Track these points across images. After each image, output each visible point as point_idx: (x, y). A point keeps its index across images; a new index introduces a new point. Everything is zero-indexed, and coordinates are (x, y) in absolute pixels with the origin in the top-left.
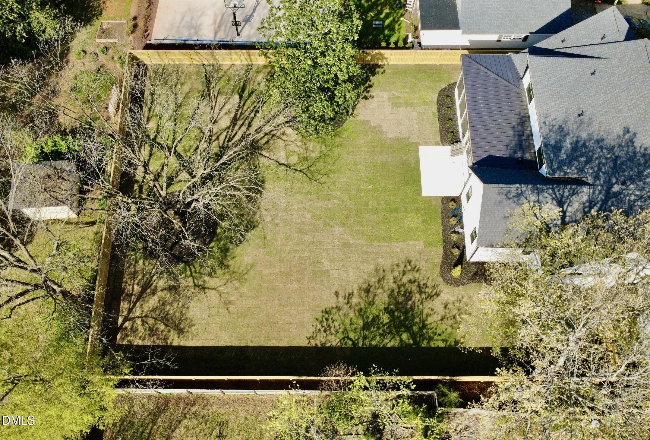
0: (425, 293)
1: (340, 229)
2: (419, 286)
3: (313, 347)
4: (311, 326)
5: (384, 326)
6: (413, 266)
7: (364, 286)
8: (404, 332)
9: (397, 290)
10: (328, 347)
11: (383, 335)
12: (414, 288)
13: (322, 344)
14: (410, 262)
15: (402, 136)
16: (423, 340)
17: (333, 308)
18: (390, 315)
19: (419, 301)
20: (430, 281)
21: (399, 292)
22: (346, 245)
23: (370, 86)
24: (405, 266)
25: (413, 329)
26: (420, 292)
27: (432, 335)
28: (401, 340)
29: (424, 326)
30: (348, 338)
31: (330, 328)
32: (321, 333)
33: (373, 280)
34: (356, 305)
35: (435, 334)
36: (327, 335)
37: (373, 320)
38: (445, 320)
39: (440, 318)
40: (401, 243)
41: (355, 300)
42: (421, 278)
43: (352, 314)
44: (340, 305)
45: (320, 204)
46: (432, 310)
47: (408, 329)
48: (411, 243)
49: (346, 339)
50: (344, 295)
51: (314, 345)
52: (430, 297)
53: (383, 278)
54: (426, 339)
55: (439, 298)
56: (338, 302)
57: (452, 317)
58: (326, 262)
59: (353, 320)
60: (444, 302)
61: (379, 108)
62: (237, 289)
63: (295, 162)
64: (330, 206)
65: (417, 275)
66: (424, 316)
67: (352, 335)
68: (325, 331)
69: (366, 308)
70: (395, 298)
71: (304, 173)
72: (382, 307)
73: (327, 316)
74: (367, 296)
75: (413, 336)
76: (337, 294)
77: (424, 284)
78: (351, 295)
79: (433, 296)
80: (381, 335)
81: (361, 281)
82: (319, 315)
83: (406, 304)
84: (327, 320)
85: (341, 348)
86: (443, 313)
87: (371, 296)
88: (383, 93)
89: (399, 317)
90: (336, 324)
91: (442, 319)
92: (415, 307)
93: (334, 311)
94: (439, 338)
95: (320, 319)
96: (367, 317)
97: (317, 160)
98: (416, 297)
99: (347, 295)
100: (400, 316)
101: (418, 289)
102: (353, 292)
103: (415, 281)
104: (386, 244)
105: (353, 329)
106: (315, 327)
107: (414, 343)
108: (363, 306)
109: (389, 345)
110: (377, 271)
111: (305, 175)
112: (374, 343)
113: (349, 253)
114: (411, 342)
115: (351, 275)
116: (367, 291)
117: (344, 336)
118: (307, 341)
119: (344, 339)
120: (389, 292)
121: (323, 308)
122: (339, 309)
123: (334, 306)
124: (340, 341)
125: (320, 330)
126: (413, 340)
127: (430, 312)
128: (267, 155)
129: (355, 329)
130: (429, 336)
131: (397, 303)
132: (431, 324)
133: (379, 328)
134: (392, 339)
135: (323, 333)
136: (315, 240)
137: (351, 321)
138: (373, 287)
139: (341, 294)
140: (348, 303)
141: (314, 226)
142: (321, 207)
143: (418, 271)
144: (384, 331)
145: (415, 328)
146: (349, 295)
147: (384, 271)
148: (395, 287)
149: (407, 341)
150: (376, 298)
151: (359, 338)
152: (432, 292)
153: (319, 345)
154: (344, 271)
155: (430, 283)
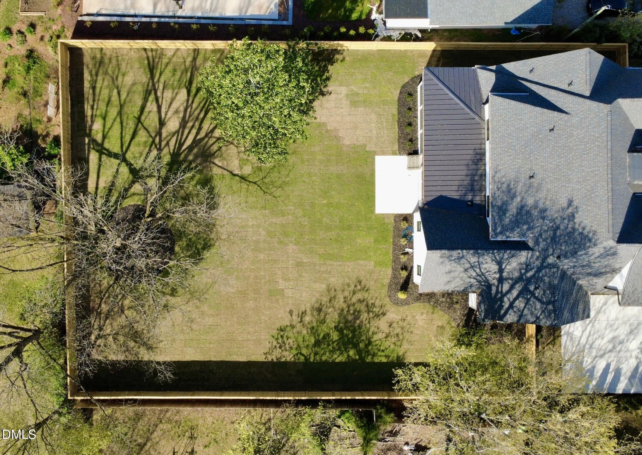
0: (372, 311)
1: (295, 247)
2: (367, 306)
3: (269, 362)
4: (268, 343)
5: (333, 343)
6: (363, 286)
7: (317, 305)
8: (351, 348)
9: (347, 309)
10: (283, 362)
11: (332, 352)
12: (363, 307)
13: (277, 359)
14: (360, 282)
15: (358, 144)
16: (368, 355)
17: (287, 326)
18: (339, 332)
19: (366, 319)
20: (378, 301)
21: (348, 311)
22: (299, 264)
23: (328, 79)
24: (356, 286)
25: (359, 346)
26: (369, 312)
27: (376, 351)
28: (348, 356)
29: (370, 343)
30: (301, 354)
31: (285, 344)
32: (276, 349)
33: (325, 299)
34: (309, 323)
35: (379, 350)
36: (282, 351)
37: (324, 338)
38: (389, 338)
39: (384, 335)
40: (352, 263)
41: (307, 319)
42: (369, 298)
43: (305, 332)
44: (294, 323)
45: (274, 220)
46: (378, 328)
47: (355, 346)
48: (362, 262)
49: (299, 355)
50: (297, 313)
51: (270, 360)
52: (377, 316)
53: (335, 297)
54: (371, 354)
55: (385, 317)
56: (293, 320)
57: (396, 335)
58: (280, 281)
59: (305, 337)
60: (389, 321)
61: (336, 107)
62: (197, 307)
63: (249, 173)
64: (284, 222)
65: (366, 295)
66: (370, 333)
67: (304, 351)
68: (280, 347)
69: (318, 326)
70: (345, 318)
71: (258, 186)
72: (333, 325)
73: (282, 333)
74: (319, 314)
75: (359, 352)
76: (291, 312)
77: (372, 304)
78: (304, 313)
79: (379, 315)
80: (330, 351)
81: (314, 300)
82: (275, 333)
83: (355, 322)
84: (282, 337)
85: (294, 363)
86: (388, 331)
87: (322, 314)
88: (342, 87)
89: (347, 335)
90: (290, 341)
91: (386, 337)
92: (362, 327)
93: (288, 329)
94: (383, 354)
95: (276, 337)
96: (318, 335)
97: (271, 171)
98: (364, 316)
99: (300, 314)
100: (349, 334)
101: (366, 309)
102: (306, 311)
103: (363, 301)
104: (338, 263)
105: (305, 345)
106: (271, 343)
107: (360, 359)
108: (314, 324)
109: (337, 361)
110: (329, 290)
111: (259, 188)
112: (324, 358)
113: (302, 272)
114: (357, 357)
115: (304, 294)
116: (319, 310)
117: (297, 352)
118: (264, 357)
119: (297, 354)
120: (339, 312)
121: (278, 326)
122: (293, 327)
123: (289, 324)
124: (294, 356)
125: (275, 347)
126: (359, 356)
127: (376, 330)
128: (220, 164)
129: (307, 346)
130: (374, 352)
131: (347, 321)
132: (376, 341)
133: (329, 345)
134: (340, 354)
135: (278, 349)
136: (270, 259)
137: (304, 338)
138: (325, 306)
139: (295, 313)
140: (301, 322)
141: (269, 244)
142: (276, 224)
143: (367, 290)
144: (333, 348)
145: (362, 345)
146: (302, 313)
147: (335, 290)
148: (345, 306)
149: (353, 356)
150: (327, 316)
151: (310, 354)
152: (379, 312)
153: (275, 360)
154: (298, 290)
155: (378, 303)
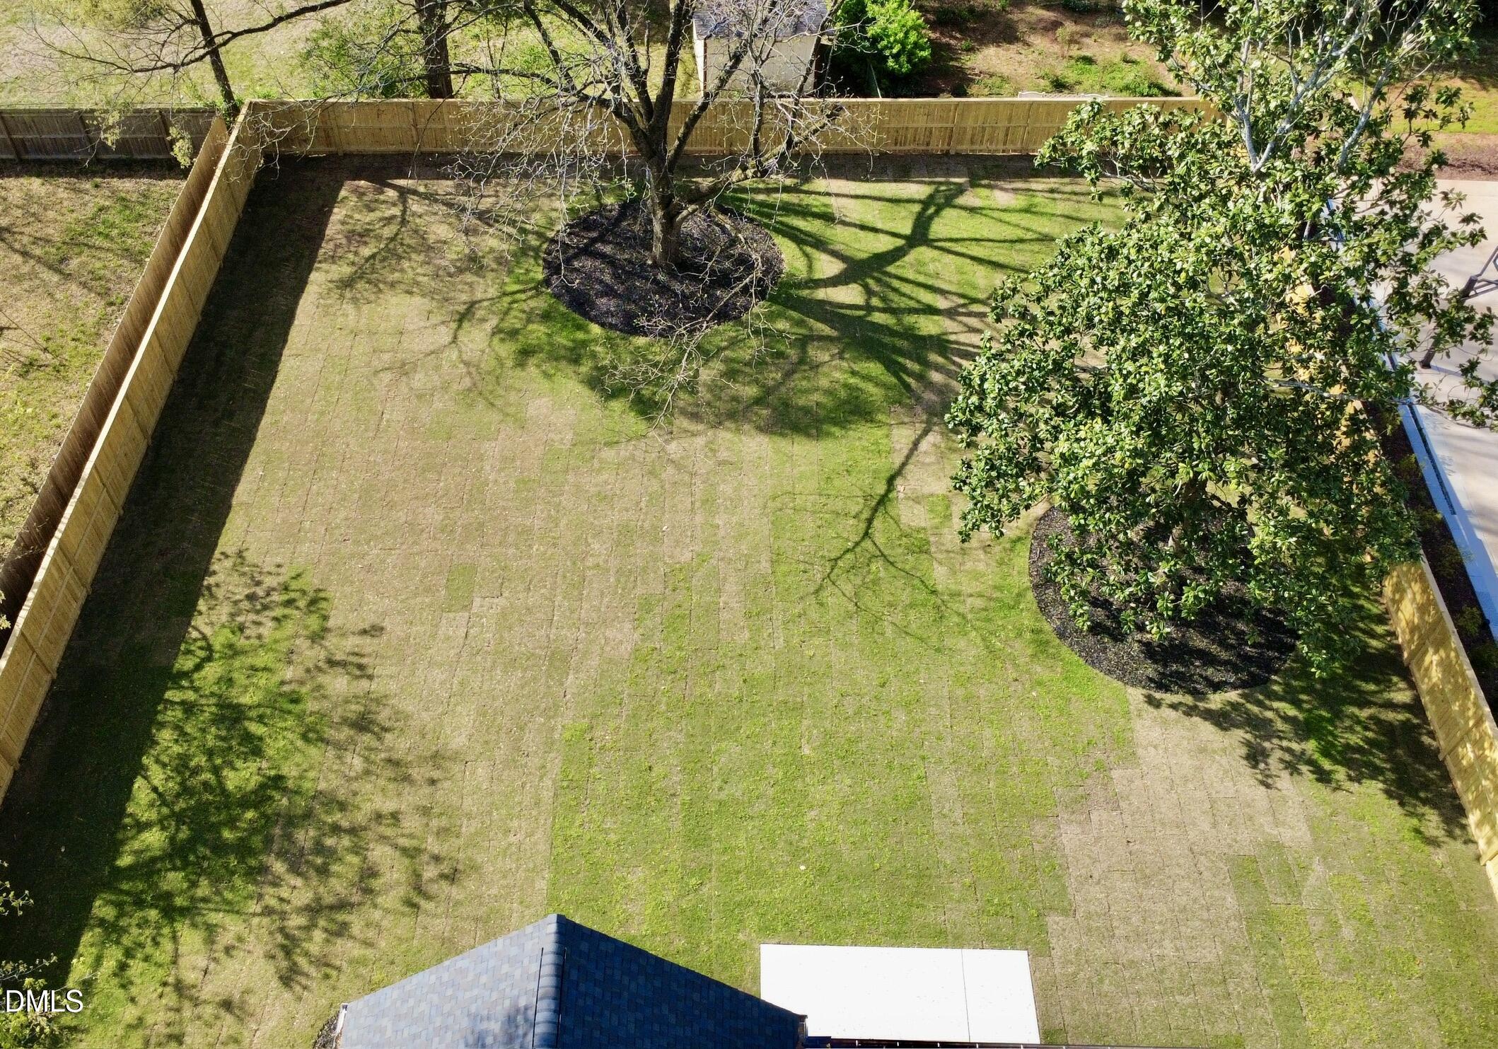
4: (279, 560)
6: (433, 889)
7: (383, 716)
10: (194, 604)
13: (209, 588)
14: (451, 877)
15: (1072, 884)
30: (209, 659)
31: (258, 612)
34: (319, 687)
41: (338, 684)
43: (289, 673)
44: (331, 641)
46: (228, 950)
48: (542, 885)
49: (202, 654)
50: (364, 651)
51: (215, 567)
56: (343, 635)
63: (904, 520)
67: (212, 671)
68: (251, 597)
71: (857, 544)
73: (302, 603)
74: (345, 721)
76: (374, 631)
82: (311, 582)
84: (289, 603)
87: (345, 733)
90: (267, 630)
106: (273, 569)
116: (362, 724)
117: (217, 647)
118: (231, 550)
119: (209, 648)
120: (342, 794)
121: (334, 592)
122: (317, 637)
123: (331, 623)
124: (204, 638)
125: (258, 583)
129: (230, 682)
131: (291, 821)
132: (174, 938)
135: (247, 591)
136: (589, 573)
137: (265, 669)
138: (374, 744)
139: (367, 644)
140: (332, 663)
141: (645, 569)
143: (414, 906)
145: (173, 880)
146: (361, 667)
147: (433, 782)
149: (136, 845)
150: (331, 753)
151: (196, 690)
153: (209, 581)
